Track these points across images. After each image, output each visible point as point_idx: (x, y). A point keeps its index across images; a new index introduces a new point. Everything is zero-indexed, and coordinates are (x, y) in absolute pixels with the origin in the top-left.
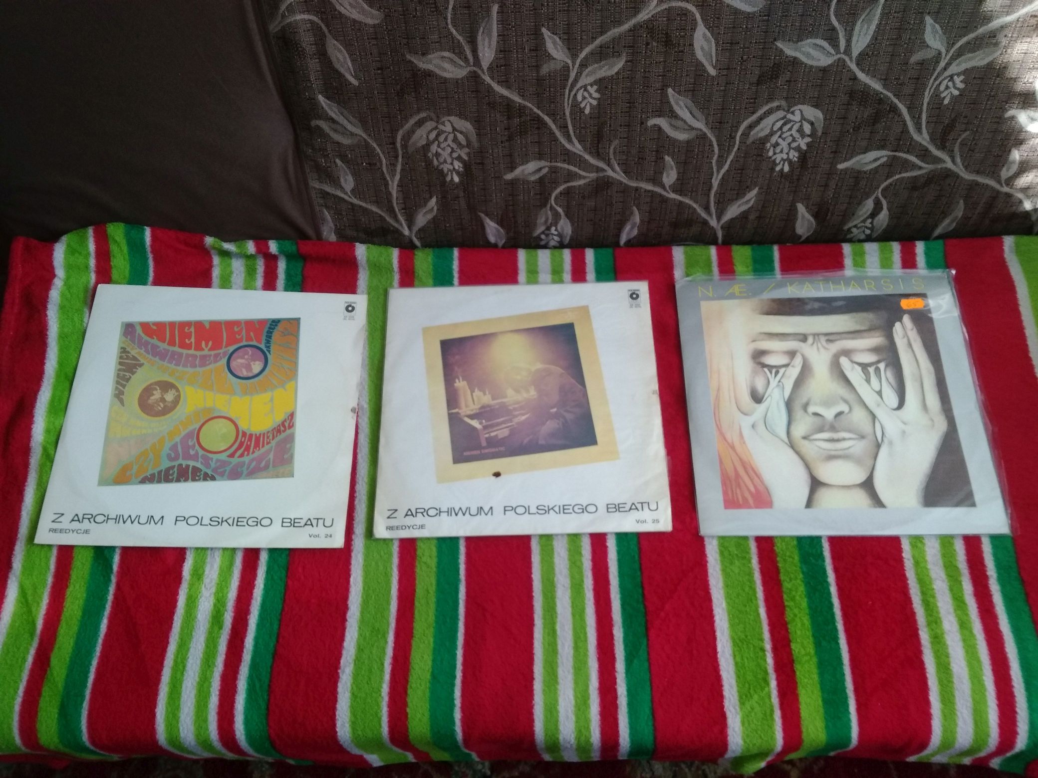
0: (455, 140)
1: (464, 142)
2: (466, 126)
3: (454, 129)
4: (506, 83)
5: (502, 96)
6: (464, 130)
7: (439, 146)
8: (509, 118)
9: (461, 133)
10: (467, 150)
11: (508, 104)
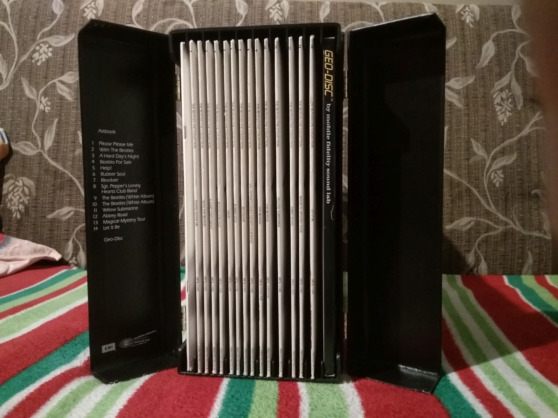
0: (23, 191)
1: (27, 193)
2: (30, 183)
3: (24, 185)
4: (56, 159)
5: (53, 166)
6: (29, 186)
7: (13, 195)
8: (55, 179)
9: (27, 187)
10: (28, 198)
11: (56, 171)
